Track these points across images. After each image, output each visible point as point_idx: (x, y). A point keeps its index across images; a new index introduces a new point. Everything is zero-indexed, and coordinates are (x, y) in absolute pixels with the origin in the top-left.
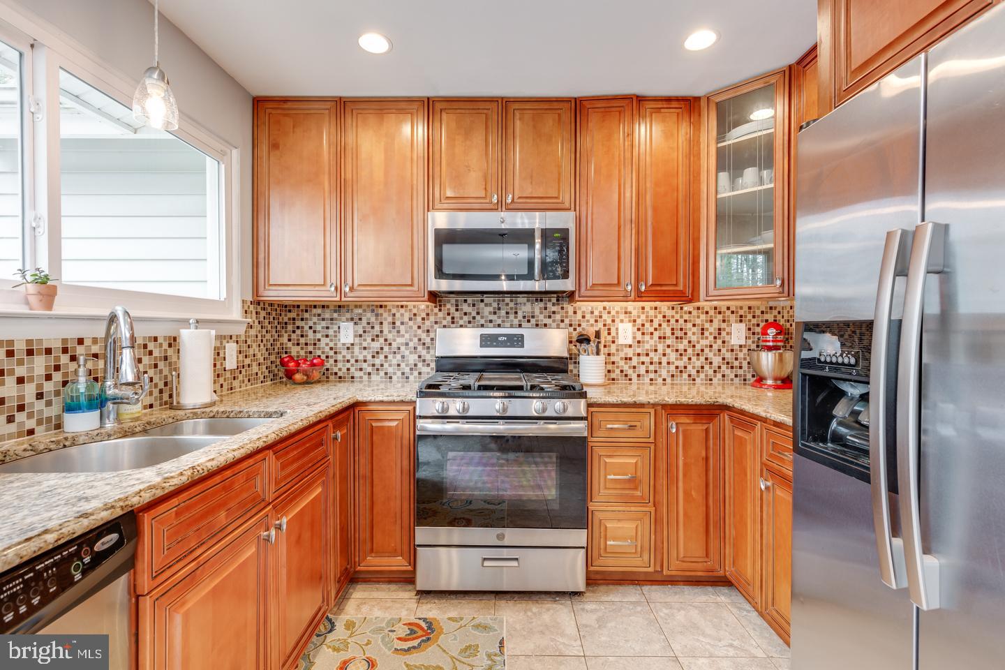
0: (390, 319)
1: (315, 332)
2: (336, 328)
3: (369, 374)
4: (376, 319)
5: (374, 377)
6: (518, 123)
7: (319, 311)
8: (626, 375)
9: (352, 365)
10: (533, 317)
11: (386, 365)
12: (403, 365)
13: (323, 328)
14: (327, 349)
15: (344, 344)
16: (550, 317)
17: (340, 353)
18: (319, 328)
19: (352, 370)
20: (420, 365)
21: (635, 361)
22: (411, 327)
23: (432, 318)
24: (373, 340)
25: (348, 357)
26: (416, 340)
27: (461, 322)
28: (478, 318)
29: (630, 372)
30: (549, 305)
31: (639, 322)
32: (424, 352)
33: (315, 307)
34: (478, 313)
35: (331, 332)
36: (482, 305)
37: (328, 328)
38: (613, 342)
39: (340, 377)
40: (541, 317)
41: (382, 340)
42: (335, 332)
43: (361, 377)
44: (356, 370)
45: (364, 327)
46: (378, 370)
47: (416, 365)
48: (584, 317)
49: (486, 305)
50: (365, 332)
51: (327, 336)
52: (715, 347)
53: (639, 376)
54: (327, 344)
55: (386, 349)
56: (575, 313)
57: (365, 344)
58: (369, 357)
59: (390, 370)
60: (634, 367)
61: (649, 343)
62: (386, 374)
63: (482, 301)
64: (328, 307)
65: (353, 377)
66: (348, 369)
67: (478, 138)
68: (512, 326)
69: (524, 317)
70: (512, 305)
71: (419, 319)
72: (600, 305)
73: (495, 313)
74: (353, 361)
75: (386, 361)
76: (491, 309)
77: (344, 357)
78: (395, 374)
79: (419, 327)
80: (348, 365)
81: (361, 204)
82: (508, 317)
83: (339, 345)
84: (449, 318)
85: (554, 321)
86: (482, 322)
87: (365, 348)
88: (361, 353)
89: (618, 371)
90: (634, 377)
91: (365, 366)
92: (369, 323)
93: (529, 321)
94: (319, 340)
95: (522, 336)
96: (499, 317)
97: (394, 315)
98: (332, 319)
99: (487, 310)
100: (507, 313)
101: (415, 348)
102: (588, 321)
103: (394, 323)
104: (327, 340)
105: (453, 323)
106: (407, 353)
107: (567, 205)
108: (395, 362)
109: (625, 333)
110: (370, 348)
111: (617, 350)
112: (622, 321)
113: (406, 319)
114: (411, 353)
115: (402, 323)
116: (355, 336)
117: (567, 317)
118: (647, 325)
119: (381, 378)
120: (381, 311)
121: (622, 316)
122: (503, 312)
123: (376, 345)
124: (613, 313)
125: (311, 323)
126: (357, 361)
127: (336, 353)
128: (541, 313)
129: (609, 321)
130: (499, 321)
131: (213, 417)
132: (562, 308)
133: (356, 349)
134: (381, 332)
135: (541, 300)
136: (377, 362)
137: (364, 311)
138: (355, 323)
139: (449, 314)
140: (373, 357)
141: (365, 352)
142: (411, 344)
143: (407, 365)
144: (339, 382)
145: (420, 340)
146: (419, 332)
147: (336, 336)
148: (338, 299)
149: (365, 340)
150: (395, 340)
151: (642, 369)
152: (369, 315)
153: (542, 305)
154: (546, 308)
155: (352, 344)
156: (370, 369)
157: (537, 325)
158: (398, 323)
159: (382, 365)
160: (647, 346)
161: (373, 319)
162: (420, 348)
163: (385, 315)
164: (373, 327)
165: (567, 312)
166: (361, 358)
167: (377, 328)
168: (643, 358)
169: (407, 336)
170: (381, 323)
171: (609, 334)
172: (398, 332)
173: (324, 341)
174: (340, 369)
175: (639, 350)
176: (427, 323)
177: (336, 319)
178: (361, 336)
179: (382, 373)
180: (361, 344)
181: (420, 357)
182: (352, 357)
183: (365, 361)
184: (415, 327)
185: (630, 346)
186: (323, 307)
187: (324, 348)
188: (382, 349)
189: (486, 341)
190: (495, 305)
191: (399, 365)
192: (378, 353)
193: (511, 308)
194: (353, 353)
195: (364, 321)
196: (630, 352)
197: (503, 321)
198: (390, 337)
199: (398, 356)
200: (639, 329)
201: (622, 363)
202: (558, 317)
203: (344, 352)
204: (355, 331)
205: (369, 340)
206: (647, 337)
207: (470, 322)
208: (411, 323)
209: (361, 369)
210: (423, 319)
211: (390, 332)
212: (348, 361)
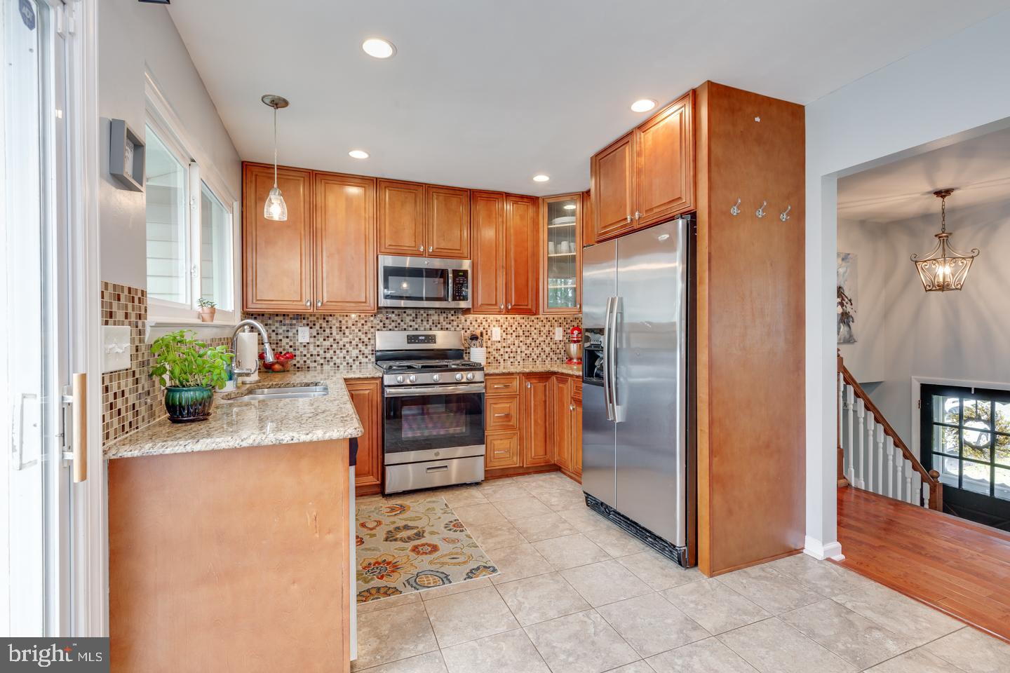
0: (338, 325)
1: (277, 334)
2: (294, 331)
3: (322, 364)
4: (327, 325)
5: (325, 367)
7: (279, 318)
8: (497, 360)
9: (308, 359)
10: (439, 323)
11: (335, 358)
12: (347, 357)
13: (284, 331)
14: (287, 347)
15: (301, 343)
16: (450, 323)
17: (298, 350)
18: (280, 331)
19: (308, 362)
20: (360, 357)
21: (502, 352)
22: (354, 331)
23: (369, 324)
24: (324, 340)
25: (305, 352)
26: (357, 339)
27: (390, 327)
28: (402, 323)
29: (499, 358)
30: (450, 315)
31: (504, 326)
32: (363, 348)
33: (277, 315)
34: (402, 321)
35: (290, 334)
36: (405, 315)
37: (288, 331)
38: (489, 339)
39: (298, 368)
40: (444, 323)
41: (331, 340)
42: (294, 334)
43: (315, 367)
44: (311, 362)
45: (317, 330)
46: (328, 361)
47: (357, 357)
48: (471, 323)
49: (408, 315)
50: (318, 334)
51: (287, 337)
52: (547, 342)
53: (504, 360)
54: (287, 343)
55: (335, 346)
56: (466, 321)
57: (318, 343)
58: (321, 352)
59: (338, 361)
60: (502, 355)
61: (511, 339)
62: (335, 364)
63: (405, 312)
64: (288, 315)
65: (308, 367)
66: (305, 362)
68: (425, 330)
69: (433, 323)
70: (425, 315)
71: (360, 325)
72: (481, 317)
73: (414, 321)
74: (308, 355)
75: (335, 355)
76: (411, 318)
77: (301, 352)
78: (341, 364)
79: (360, 331)
80: (305, 359)
82: (422, 324)
83: (297, 344)
84: (381, 324)
85: (453, 326)
86: (405, 326)
87: (318, 346)
88: (315, 349)
89: (492, 358)
90: (502, 361)
91: (318, 358)
92: (321, 328)
93: (436, 326)
94: (281, 340)
95: (435, 336)
96: (416, 324)
97: (340, 322)
98: (291, 325)
99: (408, 319)
100: (422, 321)
101: (357, 345)
102: (474, 326)
103: (341, 328)
104: (288, 340)
105: (384, 327)
106: (350, 349)
108: (341, 355)
109: (496, 333)
110: (322, 346)
111: (492, 345)
112: (494, 326)
113: (350, 325)
114: (354, 348)
115: (347, 328)
116: (311, 337)
117: (461, 323)
118: (509, 329)
119: (331, 367)
120: (330, 319)
121: (494, 323)
122: (419, 321)
123: (327, 343)
124: (489, 321)
125: (274, 328)
126: (312, 355)
127: (295, 349)
128: (444, 321)
129: (487, 326)
130: (416, 326)
132: (458, 318)
133: (311, 347)
134: (331, 334)
135: (444, 313)
136: (328, 355)
137: (318, 318)
138: (311, 328)
139: (381, 321)
140: (325, 352)
141: (318, 349)
142: (354, 343)
143: (351, 358)
144: (298, 371)
145: (360, 339)
146: (360, 334)
147: (294, 337)
148: (311, 311)
149: (318, 340)
150: (341, 340)
151: (506, 356)
152: (321, 321)
153: (445, 315)
154: (447, 318)
155: (308, 343)
156: (322, 361)
157: (442, 329)
158: (344, 328)
159: (332, 358)
160: (509, 342)
161: (324, 325)
162: (360, 345)
163: (334, 321)
164: (324, 331)
165: (461, 320)
166: (315, 353)
167: (328, 331)
168: (507, 349)
169: (351, 337)
170: (331, 328)
171: (487, 334)
172: (344, 334)
173: (285, 341)
174: (298, 362)
175: (504, 345)
176: (366, 327)
177: (295, 325)
178: (315, 337)
179: (332, 364)
180: (315, 343)
181: (360, 351)
182: (308, 352)
183: (318, 355)
184: (357, 331)
185: (499, 342)
186: (284, 315)
187: (284, 346)
188: (331, 346)
189: (411, 339)
190: (414, 315)
191: (344, 358)
192: (328, 349)
193: (425, 318)
194: (308, 349)
195: (317, 327)
196: (499, 346)
197: (419, 326)
198: (338, 337)
199: (344, 351)
200: (504, 331)
201: (494, 353)
202: (455, 323)
203: (302, 349)
204: (311, 334)
205: (321, 340)
206: (509, 336)
207: (396, 327)
208: (353, 328)
209: (315, 361)
210: (363, 325)
211: (337, 334)
212: (305, 356)
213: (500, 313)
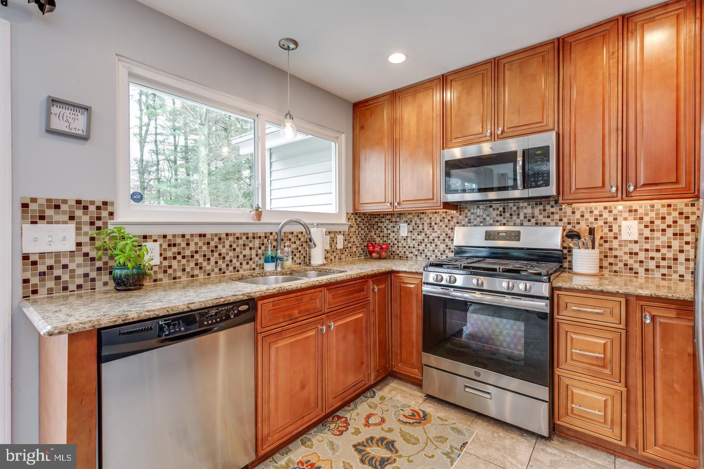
0: (428, 221)
1: (387, 229)
2: (398, 227)
3: (416, 255)
4: (420, 221)
5: (419, 258)
6: (507, 73)
7: (389, 217)
8: (631, 269)
9: (407, 250)
10: (533, 217)
11: (426, 251)
12: (436, 251)
13: (391, 227)
14: (394, 240)
15: (402, 237)
16: (549, 217)
17: (400, 242)
18: (389, 227)
19: (407, 252)
20: (447, 251)
21: (642, 256)
22: (441, 226)
23: (455, 220)
24: (418, 234)
25: (405, 245)
26: (444, 235)
27: (475, 223)
28: (488, 218)
29: (636, 266)
30: (548, 207)
31: (647, 219)
32: (449, 243)
33: (387, 215)
34: (488, 215)
35: (395, 229)
36: (491, 209)
37: (394, 227)
38: (616, 238)
39: (400, 257)
40: (541, 217)
41: (423, 234)
42: (398, 229)
43: (412, 258)
44: (409, 253)
45: (413, 226)
46: (421, 253)
47: (444, 251)
48: (582, 216)
49: (494, 209)
50: (413, 229)
51: (394, 232)
53: (647, 270)
54: (394, 237)
55: (426, 240)
56: (573, 213)
57: (414, 237)
58: (416, 245)
59: (429, 254)
60: (641, 262)
61: (660, 240)
62: (426, 256)
63: (491, 207)
64: (394, 214)
65: (407, 257)
66: (405, 252)
67: (477, 92)
68: (515, 225)
69: (525, 217)
70: (515, 208)
71: (446, 221)
72: (600, 206)
73: (501, 215)
74: (407, 247)
75: (426, 248)
76: (498, 212)
77: (402, 244)
78: (431, 256)
79: (446, 226)
80: (405, 250)
81: (404, 152)
82: (511, 218)
83: (400, 238)
84: (466, 220)
85: (553, 220)
86: (491, 222)
87: (414, 239)
88: (411, 242)
89: (621, 265)
90: (641, 271)
91: (414, 250)
92: (416, 224)
93: (529, 221)
94: (389, 234)
95: (519, 232)
96: (504, 218)
97: (431, 218)
98: (396, 222)
99: (494, 213)
100: (511, 215)
101: (444, 240)
102: (587, 220)
103: (431, 224)
104: (394, 234)
105: (469, 223)
106: (439, 243)
107: (551, 126)
108: (431, 248)
109: (630, 229)
110: (416, 239)
111: (620, 245)
112: (625, 219)
113: (438, 221)
114: (441, 243)
115: (436, 224)
116: (408, 232)
117: (565, 217)
118: (658, 222)
119: (423, 258)
120: (422, 216)
121: (626, 215)
122: (507, 215)
123: (420, 238)
124: (615, 212)
125: (385, 225)
126: (409, 247)
127: (398, 242)
128: (541, 214)
129: (610, 219)
130: (504, 221)
131: (320, 271)
132: (561, 209)
133: (409, 240)
134: (423, 229)
135: (541, 204)
136: (421, 248)
137: (413, 216)
138: (409, 224)
139: (466, 217)
140: (419, 245)
141: (414, 242)
142: (441, 238)
143: (439, 251)
144: (400, 259)
145: (447, 234)
146: (447, 229)
147: (398, 232)
148: (392, 210)
149: (414, 234)
150: (431, 235)
151: (652, 265)
152: (416, 218)
153: (541, 207)
154: (545, 210)
155: (407, 237)
156: (416, 253)
157: (537, 224)
158: (433, 224)
159: (424, 250)
160: (658, 243)
161: (418, 222)
162: (447, 240)
163: (426, 218)
164: (418, 227)
165: (565, 213)
166: (411, 245)
167: (421, 227)
168: (654, 254)
169: (439, 232)
170: (423, 224)
171: (611, 230)
172: (433, 229)
173: (392, 234)
174: (400, 252)
175: (647, 246)
176: (452, 223)
177: (398, 222)
178: (411, 232)
179: (424, 256)
180: (411, 237)
181: (447, 246)
182: (407, 245)
183: (414, 247)
184: (444, 226)
185: (636, 242)
186: (392, 214)
187: (392, 239)
188: (423, 240)
189: (490, 236)
190: (501, 209)
191: (434, 251)
192: (421, 242)
193: (515, 211)
194: (407, 242)
195: (413, 223)
196: (636, 248)
197: (507, 221)
198: (428, 232)
199: (434, 245)
200: (646, 226)
201: (626, 257)
202: (556, 217)
203: (403, 242)
204: (408, 229)
205: (416, 234)
206: (657, 234)
207: (481, 222)
208: (441, 224)
209: (412, 253)
210: (449, 220)
211: (428, 229)
212: (405, 247)
213: (612, 198)
